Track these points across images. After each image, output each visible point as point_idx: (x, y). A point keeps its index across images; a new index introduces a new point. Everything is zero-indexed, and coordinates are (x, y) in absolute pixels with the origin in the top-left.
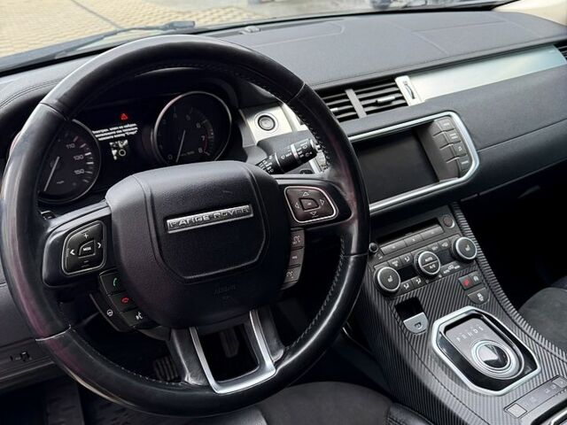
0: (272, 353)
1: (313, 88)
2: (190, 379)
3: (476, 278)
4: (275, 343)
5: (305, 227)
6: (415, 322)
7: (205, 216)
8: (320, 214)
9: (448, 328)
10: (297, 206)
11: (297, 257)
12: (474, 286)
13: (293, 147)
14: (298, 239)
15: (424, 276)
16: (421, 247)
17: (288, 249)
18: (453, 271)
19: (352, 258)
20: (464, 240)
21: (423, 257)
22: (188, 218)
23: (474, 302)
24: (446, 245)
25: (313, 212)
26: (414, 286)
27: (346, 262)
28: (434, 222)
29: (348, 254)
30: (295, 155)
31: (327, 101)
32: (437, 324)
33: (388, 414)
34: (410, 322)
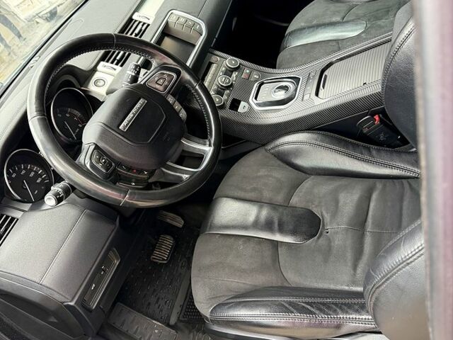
0: (205, 145)
1: (116, 33)
2: (185, 176)
3: (248, 71)
4: (201, 141)
5: (169, 92)
6: (243, 108)
7: (131, 115)
8: (170, 82)
9: (256, 98)
10: (158, 86)
11: (177, 107)
12: (250, 75)
13: (128, 72)
14: (171, 99)
15: (228, 88)
16: (215, 77)
17: (171, 106)
18: (236, 76)
19: (197, 87)
20: (229, 61)
21: (221, 80)
22: (126, 121)
23: (256, 81)
24: (224, 69)
25: (166, 83)
26: (229, 95)
27: (196, 91)
28: (210, 64)
29: (194, 88)
30: (133, 74)
31: (127, 34)
32: (250, 100)
33: (266, 150)
34: (241, 109)
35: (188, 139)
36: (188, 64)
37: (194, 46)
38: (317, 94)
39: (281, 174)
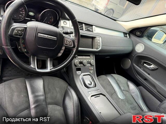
0: (50, 67)
2: (32, 66)
3: (92, 69)
4: (51, 65)
5: (66, 46)
7: (47, 36)
8: (69, 45)
9: (84, 75)
10: (66, 42)
11: (62, 52)
12: (91, 70)
13: (69, 30)
14: (63, 48)
15: (83, 65)
16: (85, 59)
17: (61, 49)
18: (89, 66)
20: (93, 61)
21: (85, 62)
22: (43, 35)
23: (90, 73)
24: (89, 61)
25: (68, 44)
26: (81, 66)
28: (89, 56)
29: (72, 55)
30: (69, 32)
32: (82, 74)
33: (67, 87)
34: (78, 72)
35: (50, 60)
36: (79, 48)
37: (93, 48)
38: (92, 96)
39: (59, 97)
